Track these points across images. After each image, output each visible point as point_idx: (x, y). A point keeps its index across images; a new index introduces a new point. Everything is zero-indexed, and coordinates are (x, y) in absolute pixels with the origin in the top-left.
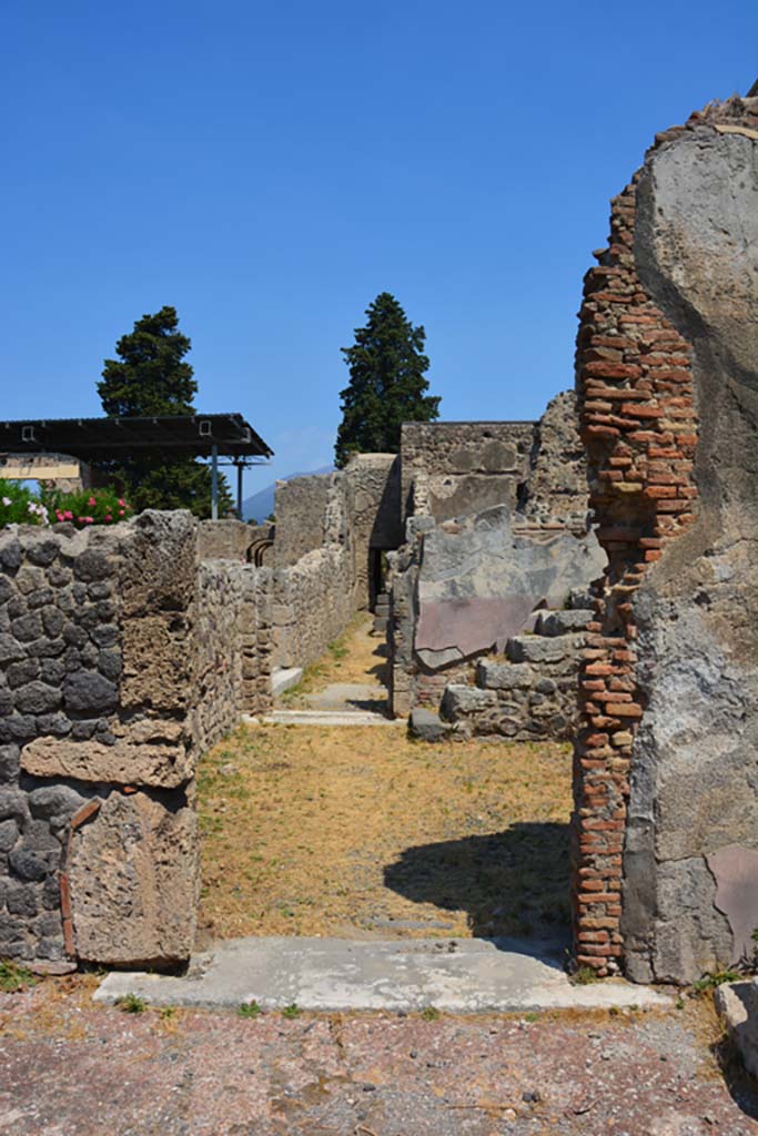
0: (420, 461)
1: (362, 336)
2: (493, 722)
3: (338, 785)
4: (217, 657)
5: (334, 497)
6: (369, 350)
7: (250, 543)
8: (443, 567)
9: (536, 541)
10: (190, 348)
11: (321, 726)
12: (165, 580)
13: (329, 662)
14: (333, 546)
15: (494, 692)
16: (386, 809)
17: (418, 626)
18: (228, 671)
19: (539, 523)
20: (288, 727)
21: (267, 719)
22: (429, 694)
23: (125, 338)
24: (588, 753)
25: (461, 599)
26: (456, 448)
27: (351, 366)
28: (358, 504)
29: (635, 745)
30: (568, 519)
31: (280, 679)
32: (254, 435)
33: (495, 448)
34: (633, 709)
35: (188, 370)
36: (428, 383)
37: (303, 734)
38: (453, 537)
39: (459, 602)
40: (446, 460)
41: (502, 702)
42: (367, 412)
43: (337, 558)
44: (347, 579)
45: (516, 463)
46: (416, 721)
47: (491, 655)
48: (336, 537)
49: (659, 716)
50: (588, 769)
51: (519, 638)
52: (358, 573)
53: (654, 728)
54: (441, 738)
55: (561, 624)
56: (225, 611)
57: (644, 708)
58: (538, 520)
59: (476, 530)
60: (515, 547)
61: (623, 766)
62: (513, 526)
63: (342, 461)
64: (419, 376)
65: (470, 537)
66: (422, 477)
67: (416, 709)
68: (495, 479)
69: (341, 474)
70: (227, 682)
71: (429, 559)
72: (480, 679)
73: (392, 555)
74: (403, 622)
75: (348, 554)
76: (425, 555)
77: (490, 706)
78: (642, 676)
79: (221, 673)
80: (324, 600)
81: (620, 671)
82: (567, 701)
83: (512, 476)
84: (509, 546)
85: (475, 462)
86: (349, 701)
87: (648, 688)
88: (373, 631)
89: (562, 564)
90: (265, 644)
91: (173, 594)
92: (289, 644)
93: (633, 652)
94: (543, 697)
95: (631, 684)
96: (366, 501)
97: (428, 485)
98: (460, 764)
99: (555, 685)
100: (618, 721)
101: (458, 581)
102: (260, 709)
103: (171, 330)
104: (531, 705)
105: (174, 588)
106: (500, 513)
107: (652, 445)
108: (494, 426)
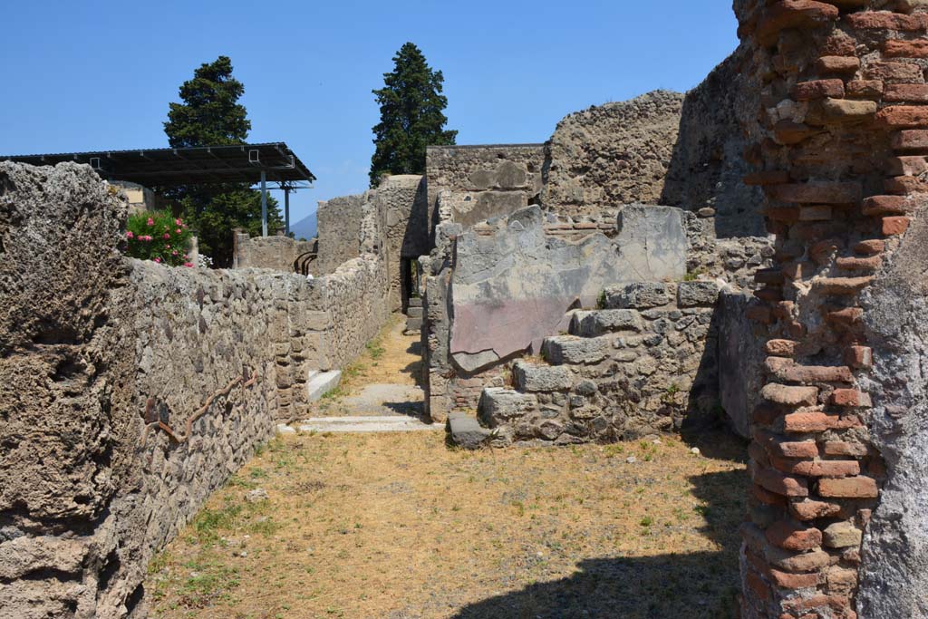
0: (443, 180)
1: (390, 80)
2: (534, 426)
3: (376, 509)
4: (245, 370)
5: (368, 213)
6: (397, 92)
7: (298, 256)
8: (477, 269)
9: (569, 241)
10: (243, 92)
11: (359, 433)
12: (38, 287)
13: (367, 362)
14: (368, 255)
15: (533, 395)
16: (431, 544)
17: (453, 330)
18: (259, 383)
19: (570, 223)
20: (325, 436)
21: (304, 428)
22: (465, 398)
23: (186, 84)
24: (788, 562)
25: (496, 301)
26: (475, 168)
27: (381, 105)
28: (390, 219)
29: (866, 547)
30: (600, 219)
31: (317, 382)
32: (298, 162)
33: (508, 167)
34: (862, 485)
35: (242, 111)
36: (446, 119)
37: (340, 443)
38: (487, 238)
39: (493, 304)
40: (466, 179)
41: (542, 405)
42: (396, 144)
43: (372, 267)
44: (382, 285)
45: (527, 181)
46: (456, 427)
47: (526, 356)
48: (371, 247)
49: (911, 498)
50: (787, 590)
51: (555, 339)
52: (392, 280)
53: (904, 519)
54: (481, 445)
55: (600, 324)
56: (253, 320)
57: (882, 484)
58: (570, 220)
59: (509, 230)
60: (548, 247)
61: (845, 582)
62: (545, 227)
63: (375, 183)
64: (439, 113)
65: (503, 238)
66: (445, 193)
67: (453, 412)
68: (509, 195)
69: (374, 192)
70: (259, 394)
71: (461, 261)
72: (518, 381)
73: (424, 259)
74: (438, 326)
75: (382, 262)
76: (458, 258)
77: (530, 410)
78: (881, 434)
79: (251, 386)
80: (361, 304)
81: (841, 424)
82: (608, 403)
83: (524, 192)
84: (542, 247)
85: (491, 180)
86: (386, 404)
87: (892, 452)
88: (406, 330)
89: (594, 263)
90: (299, 352)
91: (57, 313)
92: (327, 348)
93: (864, 391)
94: (584, 399)
95: (859, 444)
96: (398, 216)
97: (451, 201)
98: (505, 476)
99: (595, 386)
100: (837, 507)
101: (492, 283)
102: (296, 417)
103: (226, 76)
104: (572, 407)
105: (56, 301)
106: (532, 213)
107: (892, 34)
108: (507, 148)
